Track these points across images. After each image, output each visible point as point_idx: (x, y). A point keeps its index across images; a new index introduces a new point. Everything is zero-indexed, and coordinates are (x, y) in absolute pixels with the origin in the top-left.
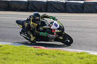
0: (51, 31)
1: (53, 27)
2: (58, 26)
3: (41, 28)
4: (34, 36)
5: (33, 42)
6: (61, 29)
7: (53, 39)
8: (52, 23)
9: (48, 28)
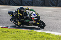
0: (31, 19)
1: (32, 16)
2: (36, 16)
3: (25, 17)
4: (20, 22)
5: (19, 26)
6: (38, 17)
7: (32, 24)
8: (32, 13)
9: (29, 17)
